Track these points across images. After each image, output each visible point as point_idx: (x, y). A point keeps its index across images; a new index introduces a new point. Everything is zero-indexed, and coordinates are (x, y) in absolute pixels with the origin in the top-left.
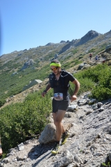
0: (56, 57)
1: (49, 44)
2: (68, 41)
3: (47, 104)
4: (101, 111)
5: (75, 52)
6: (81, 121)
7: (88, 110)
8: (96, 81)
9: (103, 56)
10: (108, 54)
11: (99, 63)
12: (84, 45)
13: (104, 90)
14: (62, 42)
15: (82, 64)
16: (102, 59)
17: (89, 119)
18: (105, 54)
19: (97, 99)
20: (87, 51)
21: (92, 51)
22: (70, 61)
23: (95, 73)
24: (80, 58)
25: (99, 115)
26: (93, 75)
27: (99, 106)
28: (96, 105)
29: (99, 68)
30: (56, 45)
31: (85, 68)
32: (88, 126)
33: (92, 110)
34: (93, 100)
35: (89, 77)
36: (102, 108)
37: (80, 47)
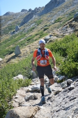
0: (17, 30)
1: (7, 14)
2: (30, 10)
3: (8, 85)
4: (71, 89)
5: (39, 23)
6: (49, 102)
7: (56, 89)
8: (65, 55)
9: (71, 26)
10: (77, 23)
11: (67, 34)
12: (48, 14)
13: (73, 65)
14: (23, 10)
15: (48, 37)
16: (70, 30)
17: (58, 99)
18: (73, 23)
19: (66, 76)
20: (53, 21)
21: (59, 20)
22: (33, 33)
23: (63, 46)
24: (45, 30)
25: (70, 94)
26: (60, 49)
27: (69, 84)
28: (65, 82)
29: (67, 40)
30: (16, 15)
31: (51, 41)
32: (57, 108)
33: (61, 89)
34: (62, 77)
35: (56, 51)
36: (72, 86)
37: (45, 17)
